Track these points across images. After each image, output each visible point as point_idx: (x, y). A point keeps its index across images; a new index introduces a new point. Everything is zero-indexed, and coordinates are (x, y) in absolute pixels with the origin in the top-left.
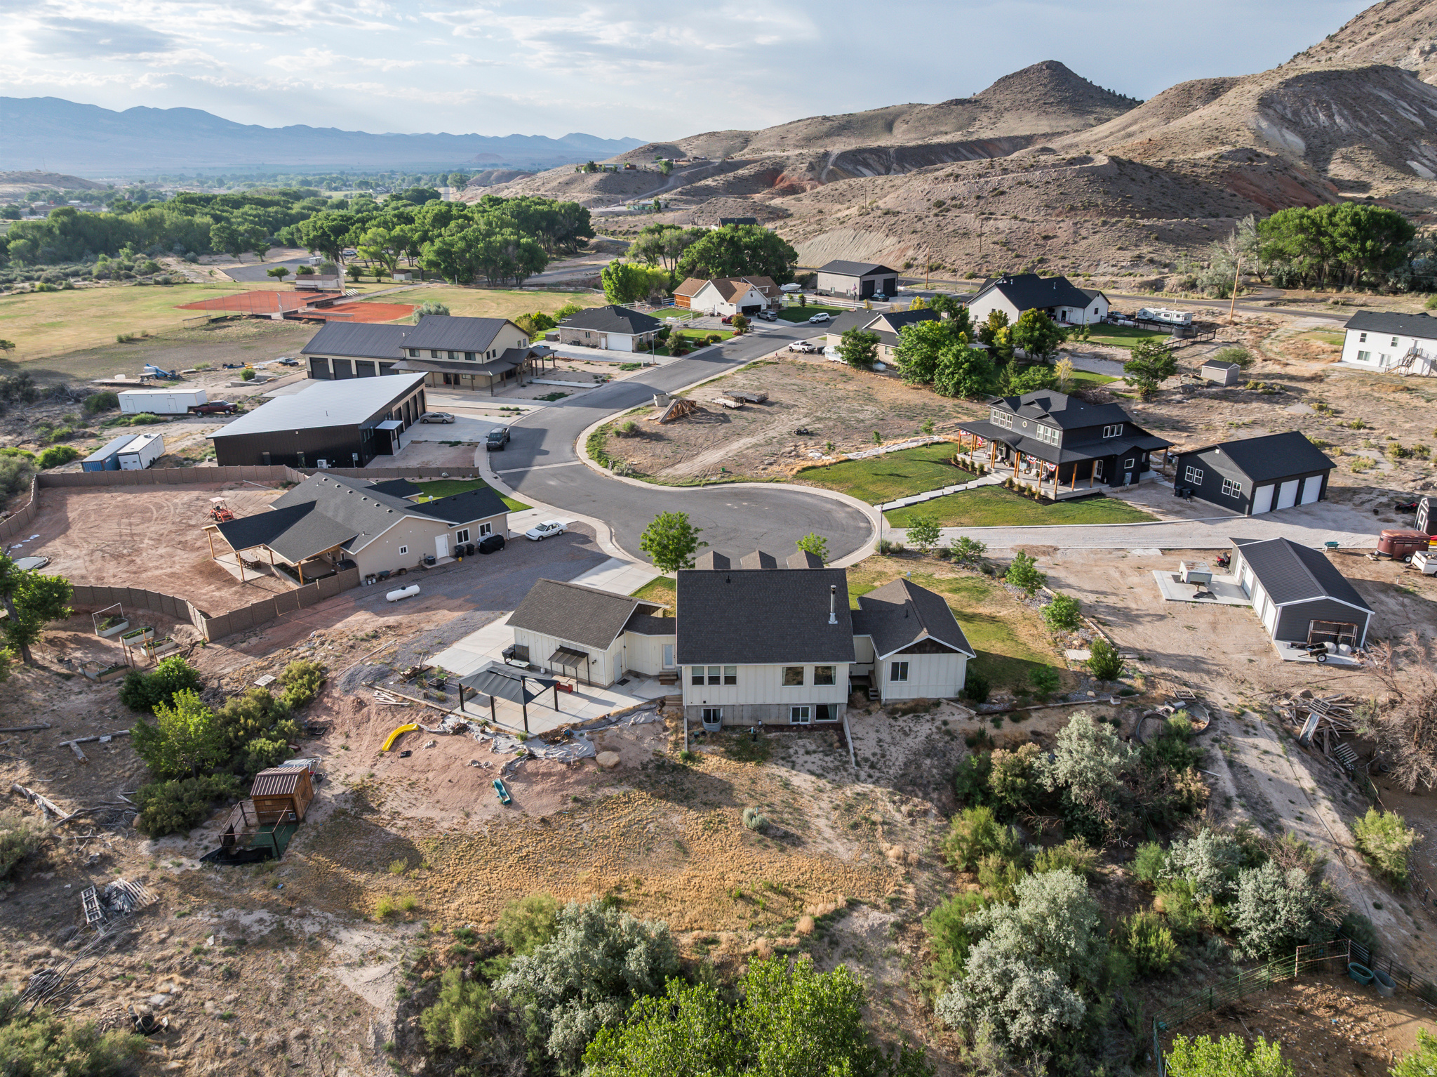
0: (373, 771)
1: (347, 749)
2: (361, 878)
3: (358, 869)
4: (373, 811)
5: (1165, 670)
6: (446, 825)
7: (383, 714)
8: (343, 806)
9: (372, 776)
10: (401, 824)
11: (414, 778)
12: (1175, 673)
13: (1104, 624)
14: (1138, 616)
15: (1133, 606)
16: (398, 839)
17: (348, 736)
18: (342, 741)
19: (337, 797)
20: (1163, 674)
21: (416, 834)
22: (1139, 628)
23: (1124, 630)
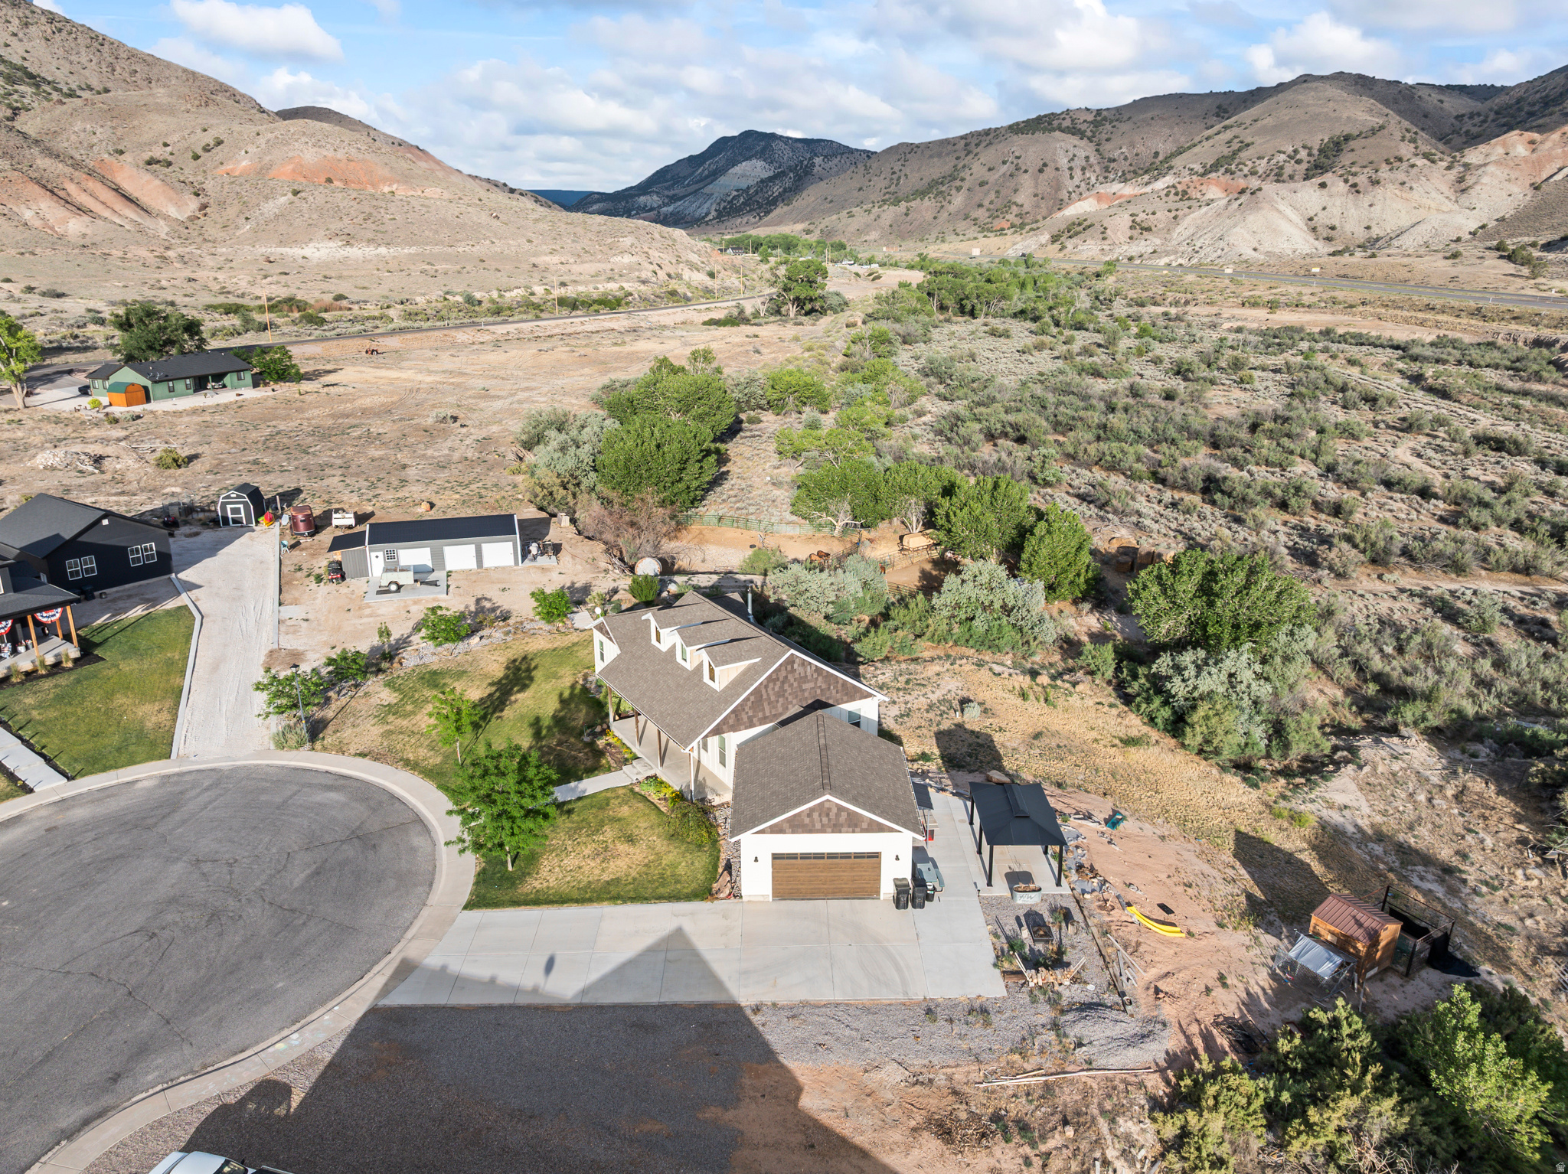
0: (1215, 928)
1: (1222, 978)
2: (1308, 857)
3: (1305, 867)
4: (1250, 897)
6: (1190, 846)
7: (1148, 958)
8: (1278, 922)
9: (1221, 925)
10: (1231, 872)
11: (1180, 889)
16: (1245, 864)
17: (1208, 990)
18: (1219, 992)
19: (1278, 936)
21: (1224, 857)
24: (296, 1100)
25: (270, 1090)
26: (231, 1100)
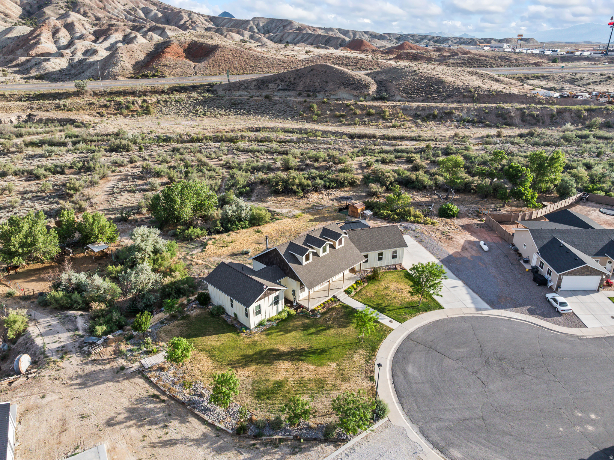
5: (108, 367)
12: (100, 367)
13: (154, 396)
14: (128, 419)
15: (133, 431)
20: (109, 363)
22: (127, 403)
23: (138, 396)
24: (529, 307)
25: (531, 312)
26: (541, 317)
